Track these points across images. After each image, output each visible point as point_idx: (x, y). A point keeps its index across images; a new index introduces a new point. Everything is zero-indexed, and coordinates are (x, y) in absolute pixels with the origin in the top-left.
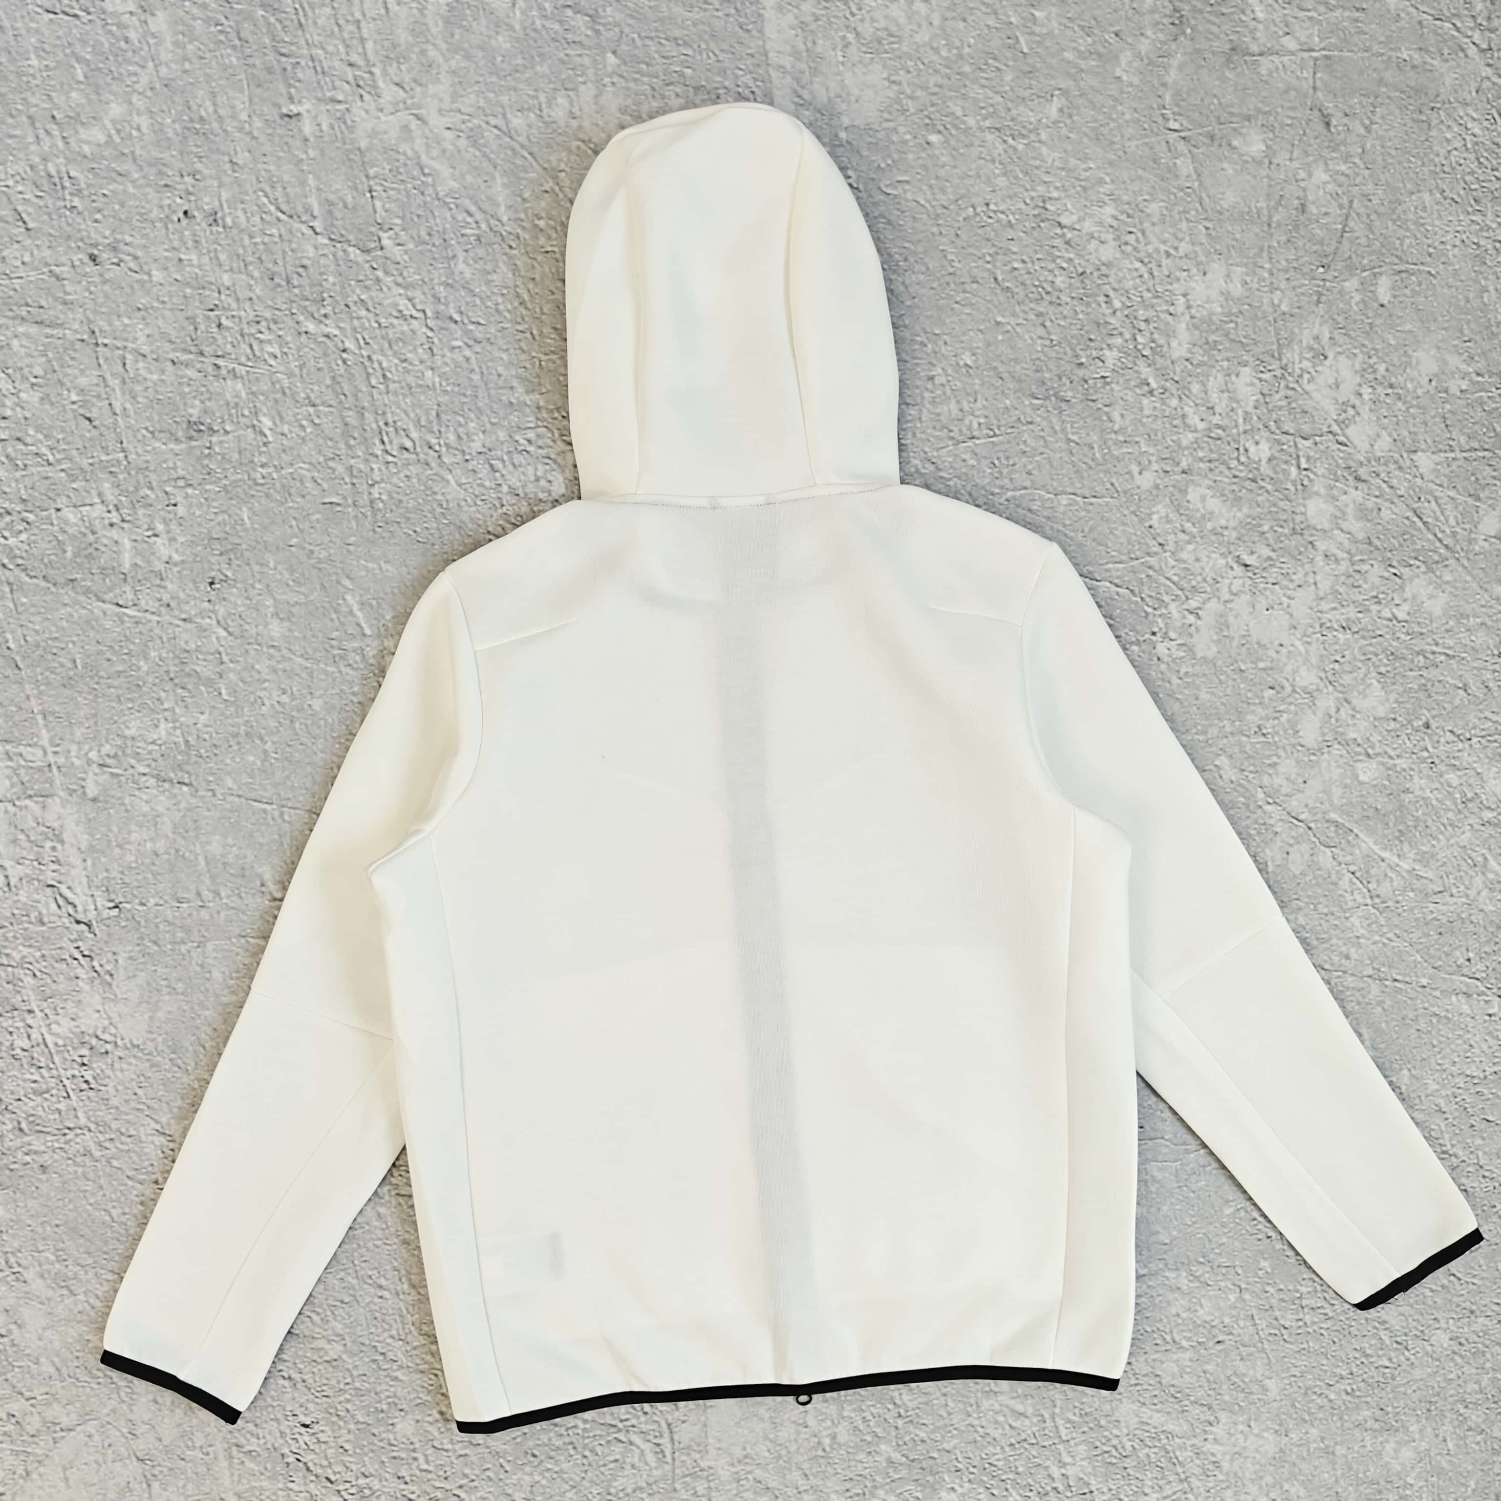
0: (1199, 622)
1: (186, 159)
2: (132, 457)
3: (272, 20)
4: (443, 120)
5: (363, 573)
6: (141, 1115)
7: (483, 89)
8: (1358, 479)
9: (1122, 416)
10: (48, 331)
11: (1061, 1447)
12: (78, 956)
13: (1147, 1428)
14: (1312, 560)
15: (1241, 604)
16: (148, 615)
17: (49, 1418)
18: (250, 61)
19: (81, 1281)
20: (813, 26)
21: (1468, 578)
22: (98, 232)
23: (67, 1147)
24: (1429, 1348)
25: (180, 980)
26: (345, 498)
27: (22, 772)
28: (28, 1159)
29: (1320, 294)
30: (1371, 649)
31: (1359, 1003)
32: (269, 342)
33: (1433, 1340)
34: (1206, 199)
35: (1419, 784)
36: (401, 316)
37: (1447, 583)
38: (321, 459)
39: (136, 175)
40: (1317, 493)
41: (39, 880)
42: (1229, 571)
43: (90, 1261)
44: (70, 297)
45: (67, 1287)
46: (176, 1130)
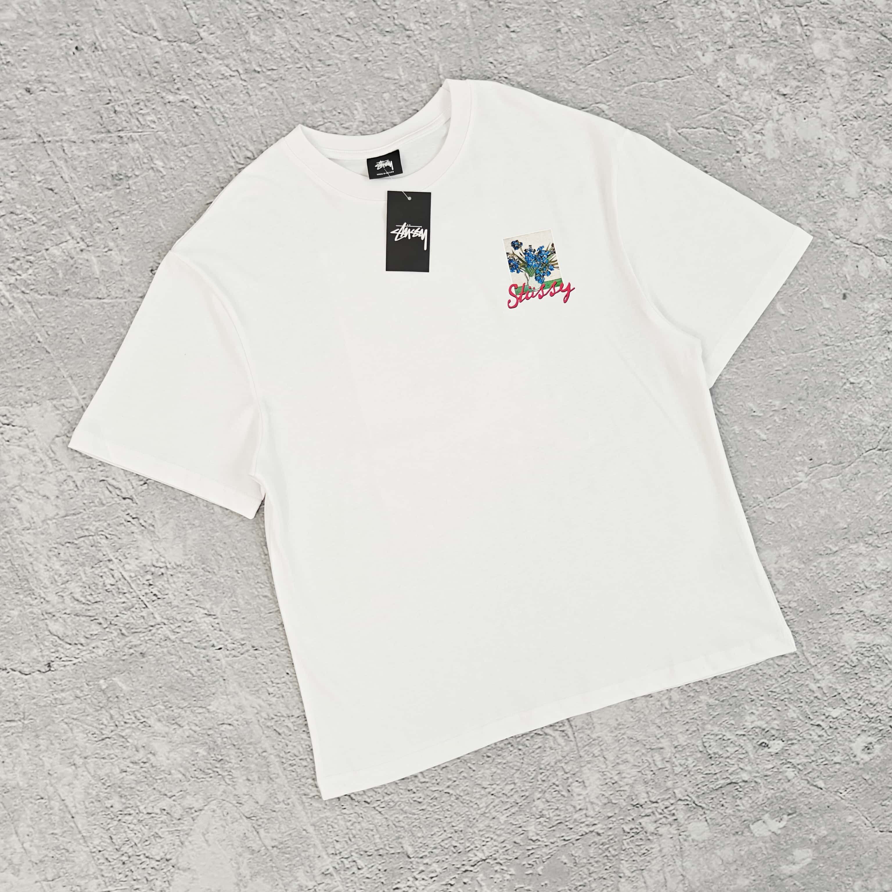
0: (764, 138)
1: (68, 15)
2: (83, 206)
6: (193, 607)
8: (840, 23)
9: (683, 23)
10: (12, 142)
11: (812, 670)
12: (130, 519)
13: (863, 645)
14: (825, 81)
15: (787, 119)
16: (119, 300)
17: (187, 806)
19: (183, 717)
22: (27, 74)
23: (153, 638)
25: (196, 518)
27: (67, 415)
28: (132, 651)
30: (876, 126)
32: (148, 114)
36: (224, 77)
38: (199, 178)
39: (41, 33)
40: (817, 39)
41: (94, 479)
42: (776, 101)
43: (186, 704)
44: (20, 118)
45: (176, 723)
46: (217, 611)
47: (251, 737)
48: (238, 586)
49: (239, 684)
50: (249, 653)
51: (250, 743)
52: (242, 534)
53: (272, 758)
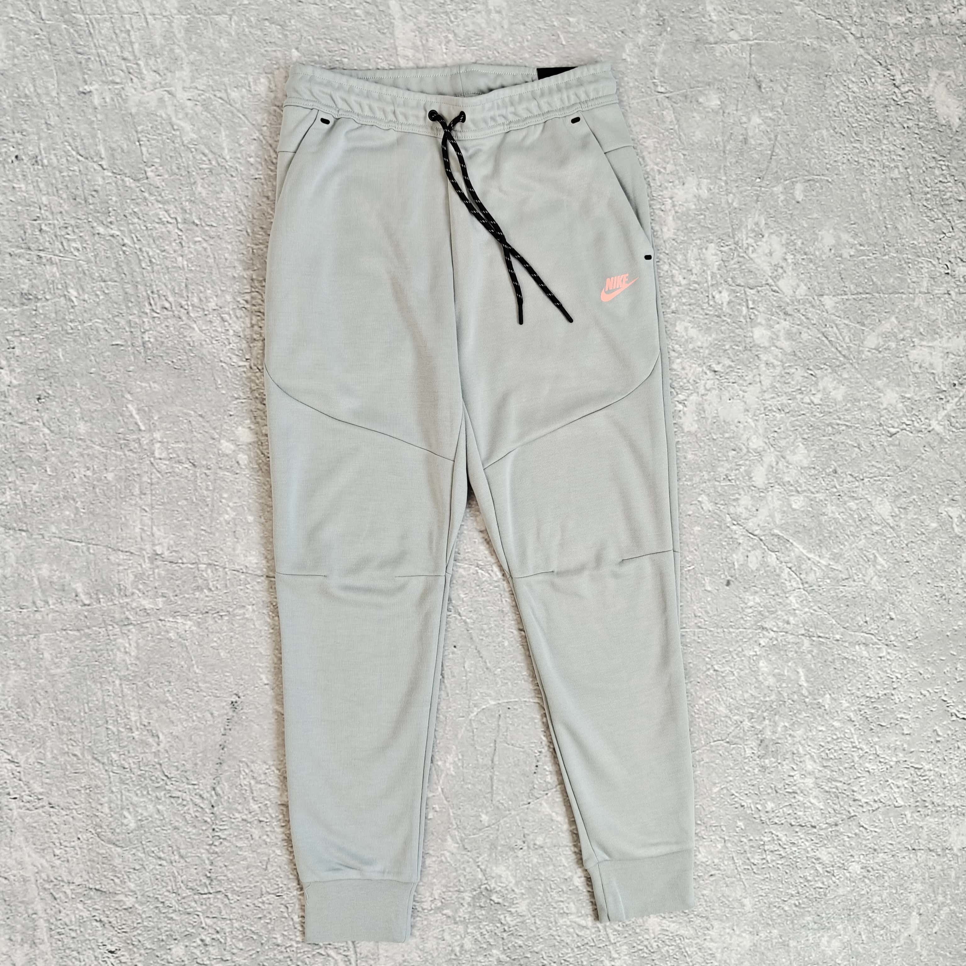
0: (685, 409)
1: (16, 122)
3: (72, 31)
4: (186, 94)
5: (139, 390)
7: (212, 73)
8: (786, 314)
11: (611, 948)
13: (667, 933)
14: (758, 367)
15: (712, 396)
18: (58, 58)
20: (426, 30)
21: (859, 376)
24: (848, 875)
25: (22, 660)
26: (126, 341)
29: (758, 196)
30: (798, 423)
31: (796, 652)
32: (74, 240)
33: (850, 869)
34: (683, 137)
35: (830, 509)
36: (161, 222)
37: (845, 379)
38: (110, 316)
40: (760, 324)
42: (705, 376)
46: (21, 759)
47: (25, 896)
48: (50, 738)
49: (26, 839)
50: (44, 810)
51: (22, 902)
52: (67, 687)
53: (42, 923)
